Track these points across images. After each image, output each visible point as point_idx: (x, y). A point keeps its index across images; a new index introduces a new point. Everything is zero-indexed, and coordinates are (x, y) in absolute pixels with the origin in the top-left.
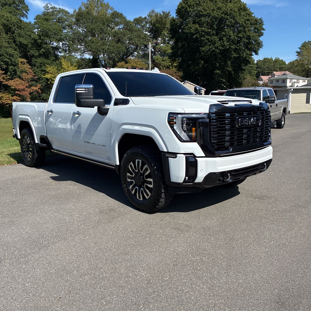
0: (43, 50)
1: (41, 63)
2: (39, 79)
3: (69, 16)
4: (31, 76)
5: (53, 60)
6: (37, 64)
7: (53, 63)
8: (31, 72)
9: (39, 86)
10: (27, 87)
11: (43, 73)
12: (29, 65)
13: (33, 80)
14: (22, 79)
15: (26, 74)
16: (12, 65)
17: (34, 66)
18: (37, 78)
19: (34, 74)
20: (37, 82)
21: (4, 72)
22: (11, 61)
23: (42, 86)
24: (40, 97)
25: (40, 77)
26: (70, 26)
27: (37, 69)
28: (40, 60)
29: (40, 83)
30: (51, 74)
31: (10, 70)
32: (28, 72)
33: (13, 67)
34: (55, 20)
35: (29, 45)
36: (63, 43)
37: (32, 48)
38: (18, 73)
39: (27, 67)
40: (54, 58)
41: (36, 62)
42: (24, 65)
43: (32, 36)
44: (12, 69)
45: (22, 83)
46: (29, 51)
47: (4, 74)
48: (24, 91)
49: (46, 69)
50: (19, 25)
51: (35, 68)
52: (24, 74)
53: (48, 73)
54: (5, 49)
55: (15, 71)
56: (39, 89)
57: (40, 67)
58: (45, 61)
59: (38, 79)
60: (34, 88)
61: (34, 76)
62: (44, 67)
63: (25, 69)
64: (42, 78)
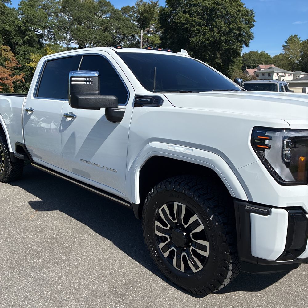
0: (27, 37)
1: (25, 51)
2: (22, 67)
3: (55, 3)
4: (15, 65)
5: (38, 48)
6: (21, 52)
7: (37, 51)
8: (14, 61)
9: (22, 75)
10: (10, 75)
11: (27, 61)
12: (13, 53)
13: (16, 68)
14: (5, 67)
15: (9, 62)
17: (18, 54)
18: (21, 66)
19: (18, 63)
20: (21, 70)
23: (26, 74)
24: (23, 86)
25: (24, 66)
26: (55, 13)
27: (21, 57)
28: (24, 48)
29: (24, 72)
30: (36, 62)
32: (11, 60)
34: (40, 7)
35: (13, 32)
36: (48, 31)
37: (16, 35)
38: (1, 61)
39: (10, 54)
40: (38, 46)
41: (19, 50)
42: (8, 53)
43: (16, 23)
45: (5, 71)
46: (13, 38)
48: (7, 80)
49: (30, 57)
50: (3, 11)
51: (19, 56)
52: (7, 62)
53: (32, 61)
56: (22, 78)
57: (24, 55)
58: (29, 48)
60: (17, 77)
61: (18, 64)
62: (29, 55)
63: (8, 57)
64: (26, 66)
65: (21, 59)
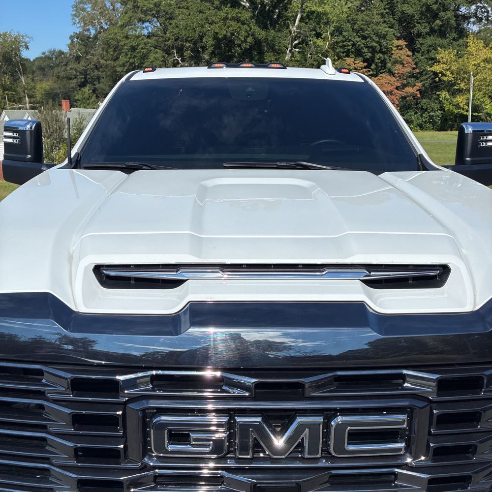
0: (438, 21)
1: (430, 46)
2: (421, 73)
4: (409, 69)
5: (454, 39)
6: (424, 48)
7: (452, 43)
8: (410, 63)
9: (418, 86)
10: (397, 88)
11: (430, 62)
12: (409, 50)
13: (412, 76)
14: (393, 75)
15: (401, 66)
16: (381, 52)
17: (418, 52)
18: (419, 71)
19: (414, 66)
20: (417, 78)
21: (365, 64)
22: (381, 46)
23: (423, 85)
24: (417, 104)
25: (424, 71)
27: (422, 56)
28: (430, 40)
29: (422, 81)
30: (444, 63)
31: (377, 61)
32: (405, 62)
33: (381, 55)
35: (416, 16)
36: (478, 7)
37: (419, 21)
38: (389, 65)
39: (404, 54)
40: (455, 35)
41: (422, 44)
42: (401, 52)
44: (379, 59)
45: (391, 81)
46: (415, 26)
47: (365, 67)
48: (391, 95)
49: (437, 55)
51: (419, 55)
52: (399, 66)
53: (439, 62)
54: (375, 27)
55: (384, 62)
56: (417, 91)
57: (428, 53)
58: (439, 41)
59: (418, 73)
60: (409, 90)
61: (414, 69)
62: (435, 52)
63: (400, 58)
64: (427, 71)
65: (420, 60)
